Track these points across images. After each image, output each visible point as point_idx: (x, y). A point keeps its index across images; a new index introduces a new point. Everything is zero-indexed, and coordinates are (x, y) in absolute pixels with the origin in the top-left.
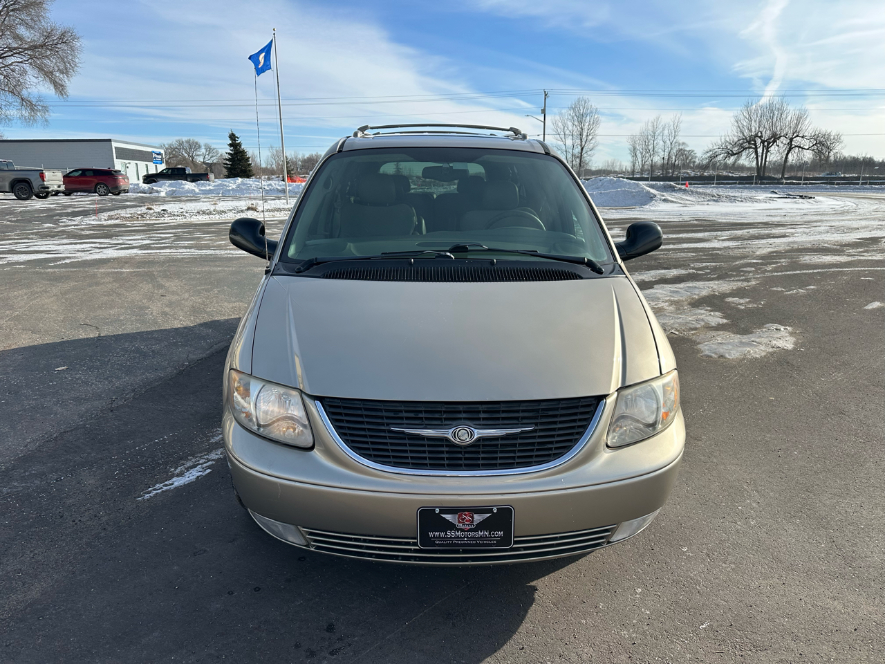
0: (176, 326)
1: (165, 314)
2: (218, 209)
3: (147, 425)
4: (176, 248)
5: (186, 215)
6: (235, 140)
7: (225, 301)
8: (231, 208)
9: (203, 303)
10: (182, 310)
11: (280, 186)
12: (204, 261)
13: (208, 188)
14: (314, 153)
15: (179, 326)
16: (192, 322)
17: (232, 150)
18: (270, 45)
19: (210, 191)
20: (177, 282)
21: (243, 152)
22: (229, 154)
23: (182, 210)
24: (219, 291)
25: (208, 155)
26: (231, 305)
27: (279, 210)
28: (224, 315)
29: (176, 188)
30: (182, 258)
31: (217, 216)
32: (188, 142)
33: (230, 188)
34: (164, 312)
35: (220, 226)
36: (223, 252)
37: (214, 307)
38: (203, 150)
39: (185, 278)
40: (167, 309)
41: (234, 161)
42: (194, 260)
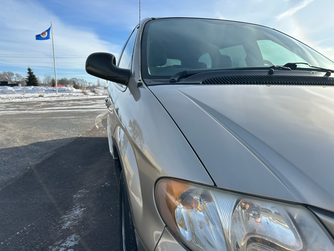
0: (16, 146)
1: (8, 140)
2: (25, 96)
3: (7, 219)
4: (8, 110)
5: (10, 99)
6: (30, 71)
7: (42, 132)
8: (31, 96)
9: (29, 133)
10: (18, 137)
11: (52, 88)
12: (24, 115)
13: (19, 89)
14: (63, 78)
15: (18, 146)
16: (25, 143)
17: (29, 75)
18: (49, 29)
19: (20, 91)
20: (11, 124)
21: (34, 76)
22: (28, 76)
23: (8, 97)
24: (36, 128)
25: (18, 78)
26: (46, 134)
27: (54, 97)
28: (44, 139)
29: (4, 89)
30: (12, 114)
31: (25, 99)
32: (8, 73)
33: (29, 89)
34: (6, 139)
35: (28, 103)
36: (32, 112)
37: (36, 135)
38: (15, 76)
39: (15, 123)
40: (9, 137)
41: (30, 79)
42: (18, 115)
